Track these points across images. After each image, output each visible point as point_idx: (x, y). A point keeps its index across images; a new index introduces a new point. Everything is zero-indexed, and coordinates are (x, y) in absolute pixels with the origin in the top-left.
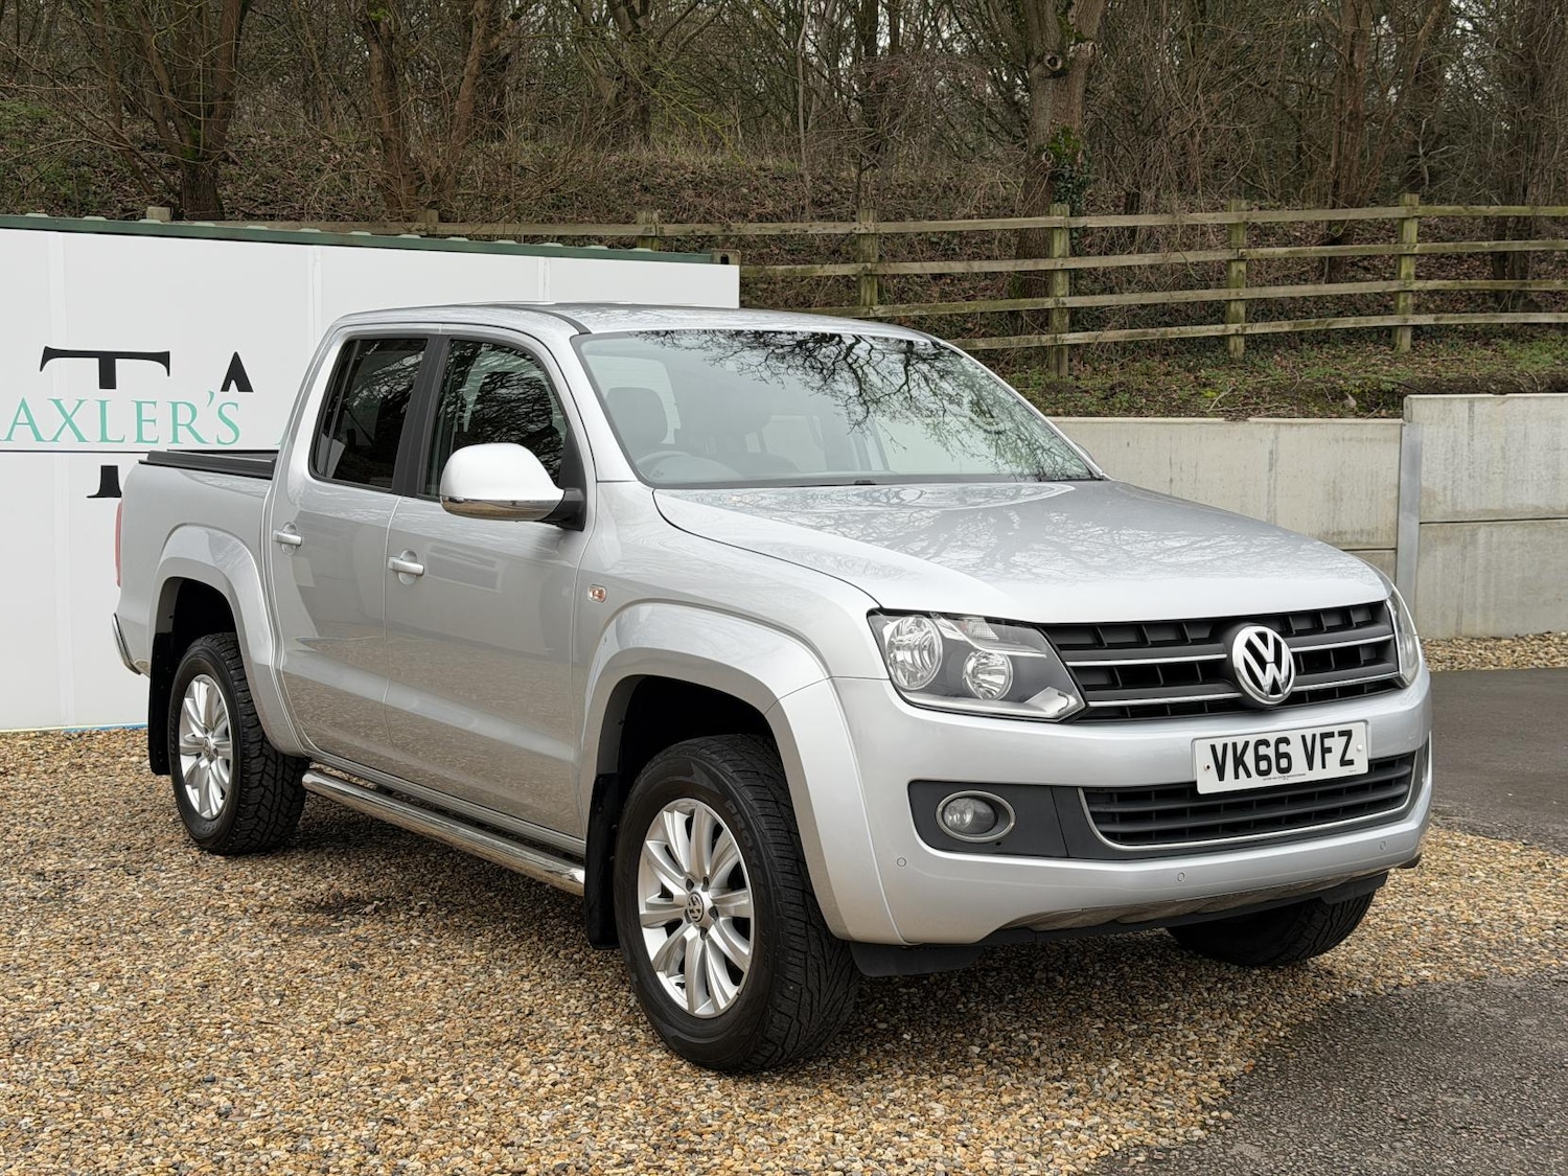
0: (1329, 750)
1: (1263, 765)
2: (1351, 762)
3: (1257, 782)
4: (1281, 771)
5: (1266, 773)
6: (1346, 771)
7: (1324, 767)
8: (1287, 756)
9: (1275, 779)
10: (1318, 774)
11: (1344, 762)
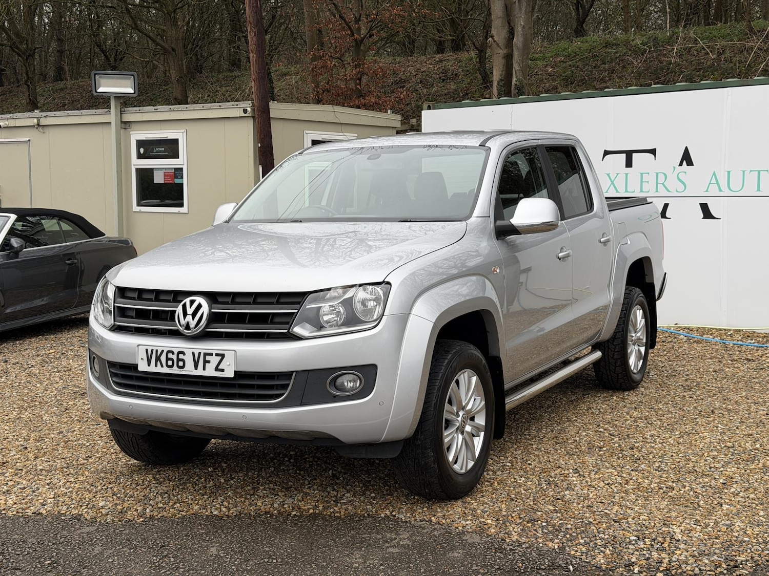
0: (209, 362)
1: (170, 363)
2: (223, 370)
3: (165, 370)
4: (179, 367)
5: (172, 366)
6: (218, 374)
7: (204, 369)
8: (183, 360)
9: (175, 370)
10: (200, 372)
11: (217, 369)
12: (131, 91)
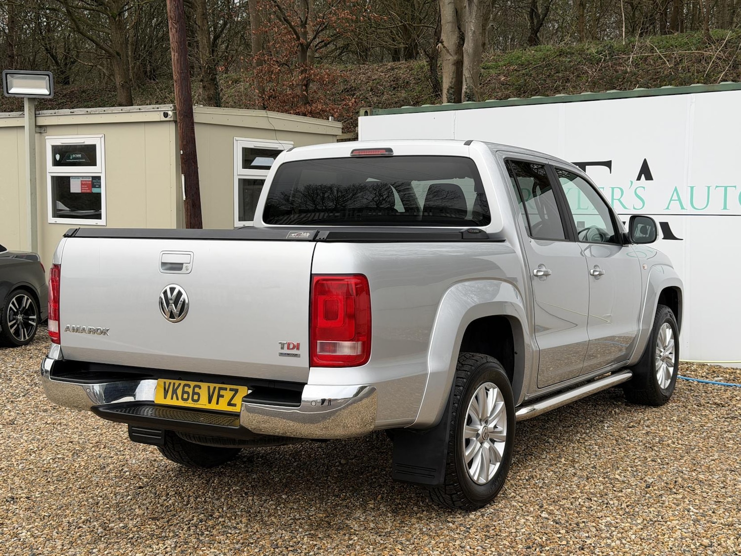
12: (46, 92)
